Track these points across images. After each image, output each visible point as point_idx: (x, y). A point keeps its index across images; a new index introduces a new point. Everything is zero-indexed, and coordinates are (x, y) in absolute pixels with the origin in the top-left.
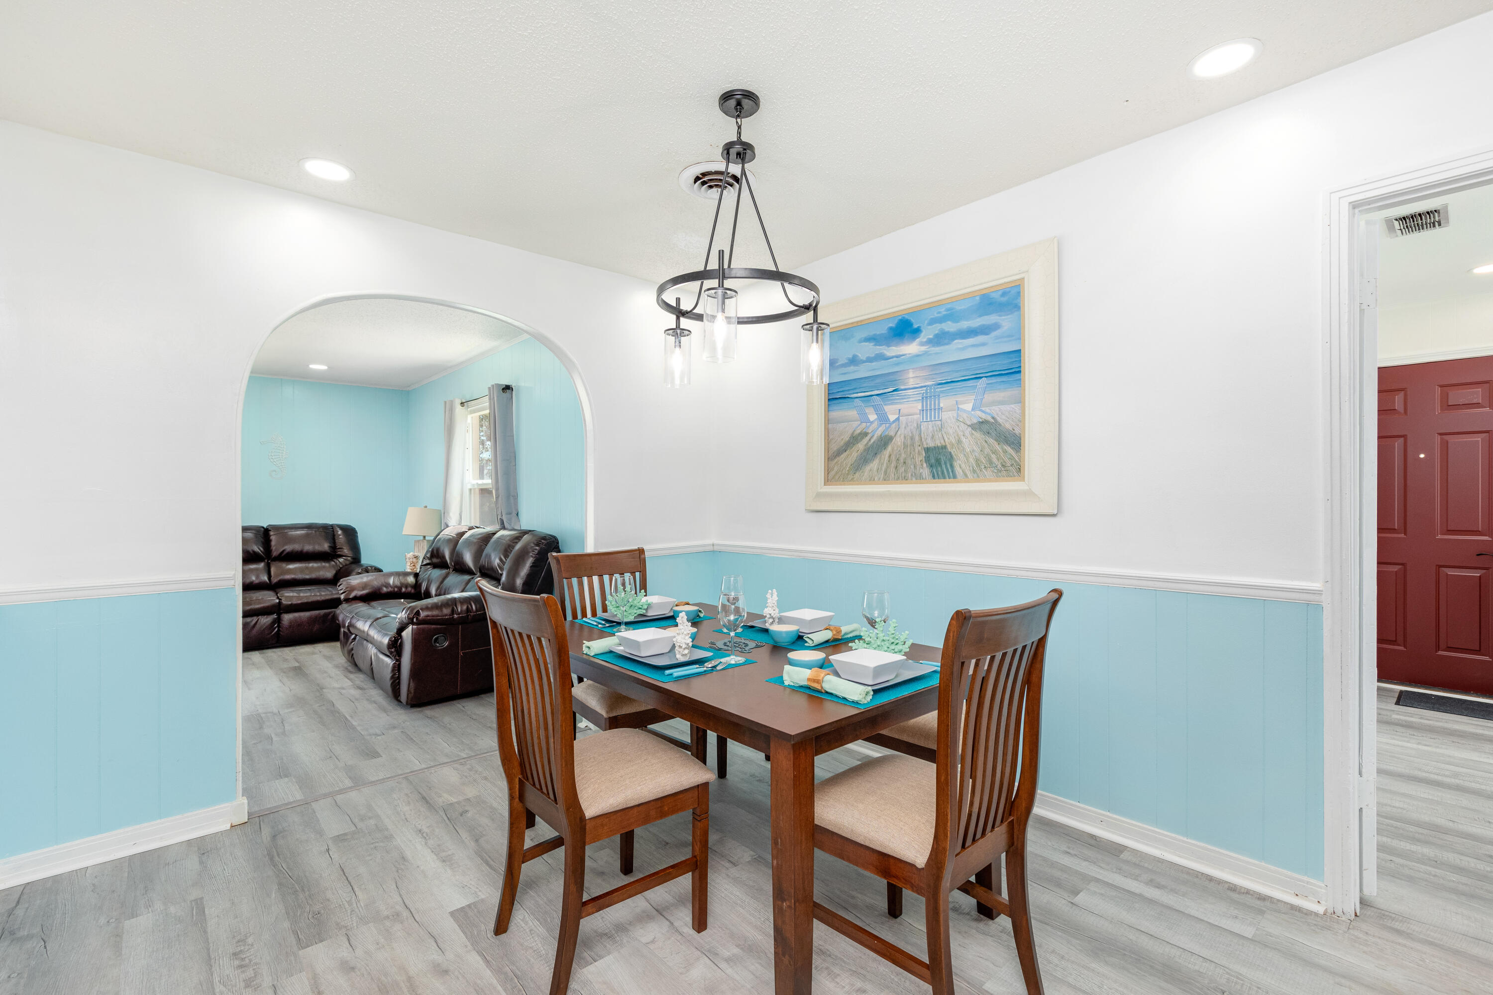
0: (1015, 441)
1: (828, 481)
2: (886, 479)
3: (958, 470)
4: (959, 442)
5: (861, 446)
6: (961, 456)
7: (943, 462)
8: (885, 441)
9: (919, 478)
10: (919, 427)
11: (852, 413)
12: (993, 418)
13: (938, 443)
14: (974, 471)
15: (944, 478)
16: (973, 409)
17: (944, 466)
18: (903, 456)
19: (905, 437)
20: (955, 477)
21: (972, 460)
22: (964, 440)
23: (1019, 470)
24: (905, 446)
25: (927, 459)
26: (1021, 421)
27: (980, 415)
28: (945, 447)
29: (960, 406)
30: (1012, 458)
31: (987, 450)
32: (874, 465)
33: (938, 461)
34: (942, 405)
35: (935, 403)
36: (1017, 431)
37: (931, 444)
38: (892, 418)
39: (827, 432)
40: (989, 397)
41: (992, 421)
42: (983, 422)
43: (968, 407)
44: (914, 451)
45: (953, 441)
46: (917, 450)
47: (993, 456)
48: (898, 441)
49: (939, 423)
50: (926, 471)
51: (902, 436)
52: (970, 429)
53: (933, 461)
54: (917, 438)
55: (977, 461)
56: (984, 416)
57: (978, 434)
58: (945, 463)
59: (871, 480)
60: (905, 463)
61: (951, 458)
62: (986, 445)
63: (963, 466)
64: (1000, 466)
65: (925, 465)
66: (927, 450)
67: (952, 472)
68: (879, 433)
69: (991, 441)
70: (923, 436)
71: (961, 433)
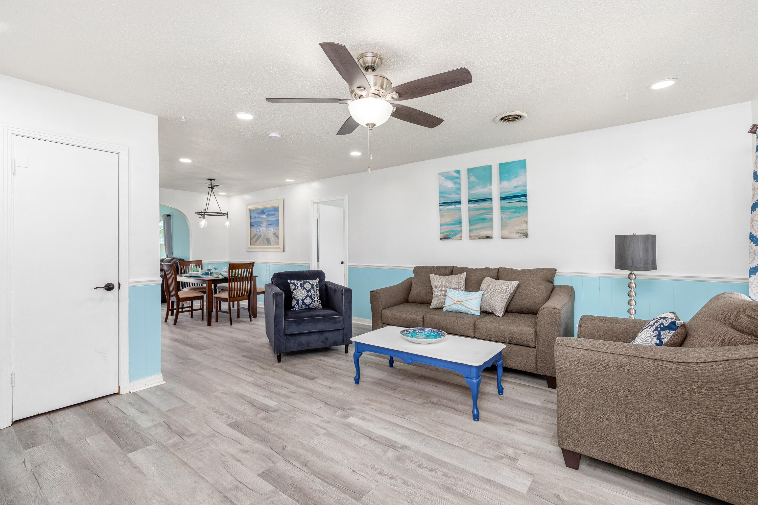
0: (279, 238)
1: (250, 245)
2: (260, 245)
4: (271, 237)
5: (256, 237)
6: (271, 240)
7: (269, 241)
8: (260, 236)
9: (265, 245)
10: (265, 234)
11: (255, 229)
12: (275, 233)
14: (273, 243)
15: (269, 245)
16: (273, 231)
21: (273, 241)
23: (279, 243)
24: (263, 238)
25: (266, 240)
26: (279, 234)
28: (269, 238)
29: (271, 230)
30: (278, 241)
31: (275, 239)
32: (258, 241)
35: (268, 229)
36: (279, 236)
38: (261, 231)
39: (250, 233)
40: (275, 228)
46: (265, 238)
48: (262, 236)
49: (268, 233)
50: (266, 243)
54: (265, 236)
57: (273, 236)
59: (258, 245)
60: (263, 241)
64: (276, 242)
66: (267, 238)
67: (270, 243)
68: (259, 234)
69: (275, 237)
71: (271, 235)
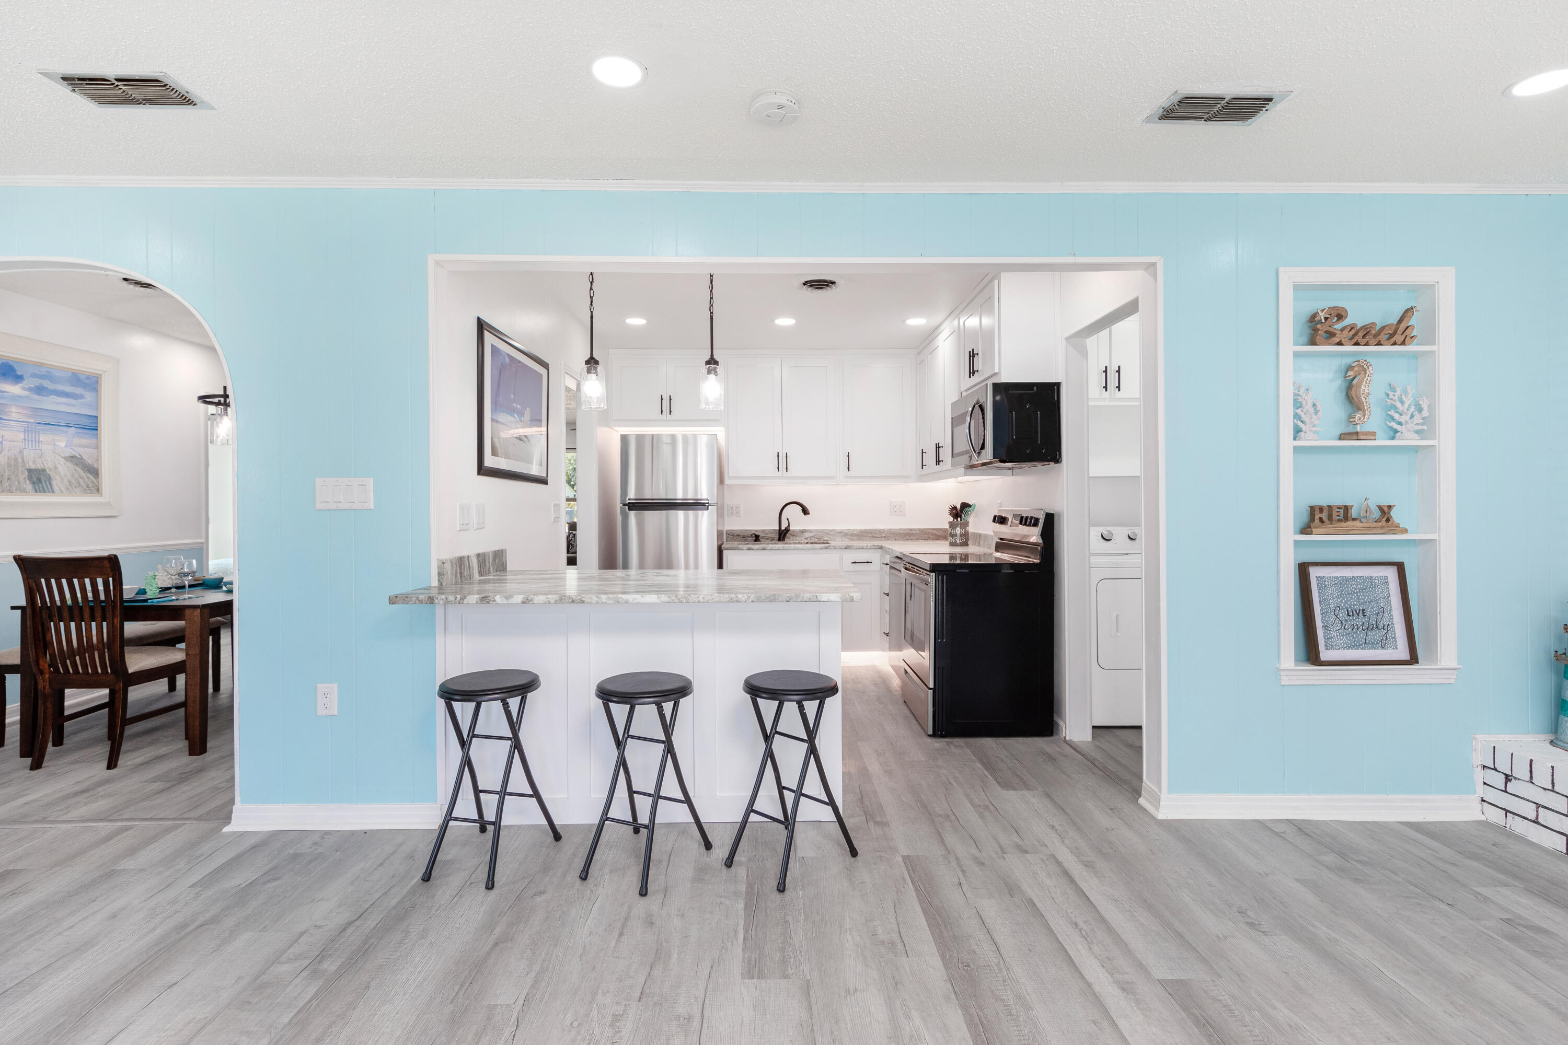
0: (95, 472)
3: (55, 487)
4: (56, 468)
6: (58, 478)
7: (43, 481)
9: (23, 491)
10: (21, 452)
12: (80, 455)
13: (39, 466)
14: (68, 489)
15: (45, 492)
16: (66, 447)
17: (44, 484)
18: (7, 473)
19: (8, 458)
20: (53, 492)
21: (66, 481)
22: (59, 466)
24: (9, 465)
25: (30, 478)
26: (98, 459)
27: (69, 452)
28: (44, 470)
29: (56, 443)
30: (93, 482)
31: (76, 476)
33: (39, 480)
34: (41, 439)
35: (35, 437)
36: (95, 466)
37: (33, 467)
40: (77, 441)
41: (79, 457)
42: (73, 457)
43: (63, 444)
44: (18, 469)
45: (51, 467)
46: (20, 470)
47: (81, 480)
49: (39, 452)
50: (29, 486)
51: (6, 457)
52: (63, 460)
53: (35, 479)
54: (20, 460)
55: (70, 482)
56: (74, 453)
57: (69, 464)
58: (45, 482)
60: (9, 479)
61: (50, 479)
62: (75, 472)
63: (59, 485)
64: (85, 487)
65: (28, 482)
66: (30, 471)
67: (51, 488)
69: (79, 470)
70: (25, 459)
71: (57, 462)
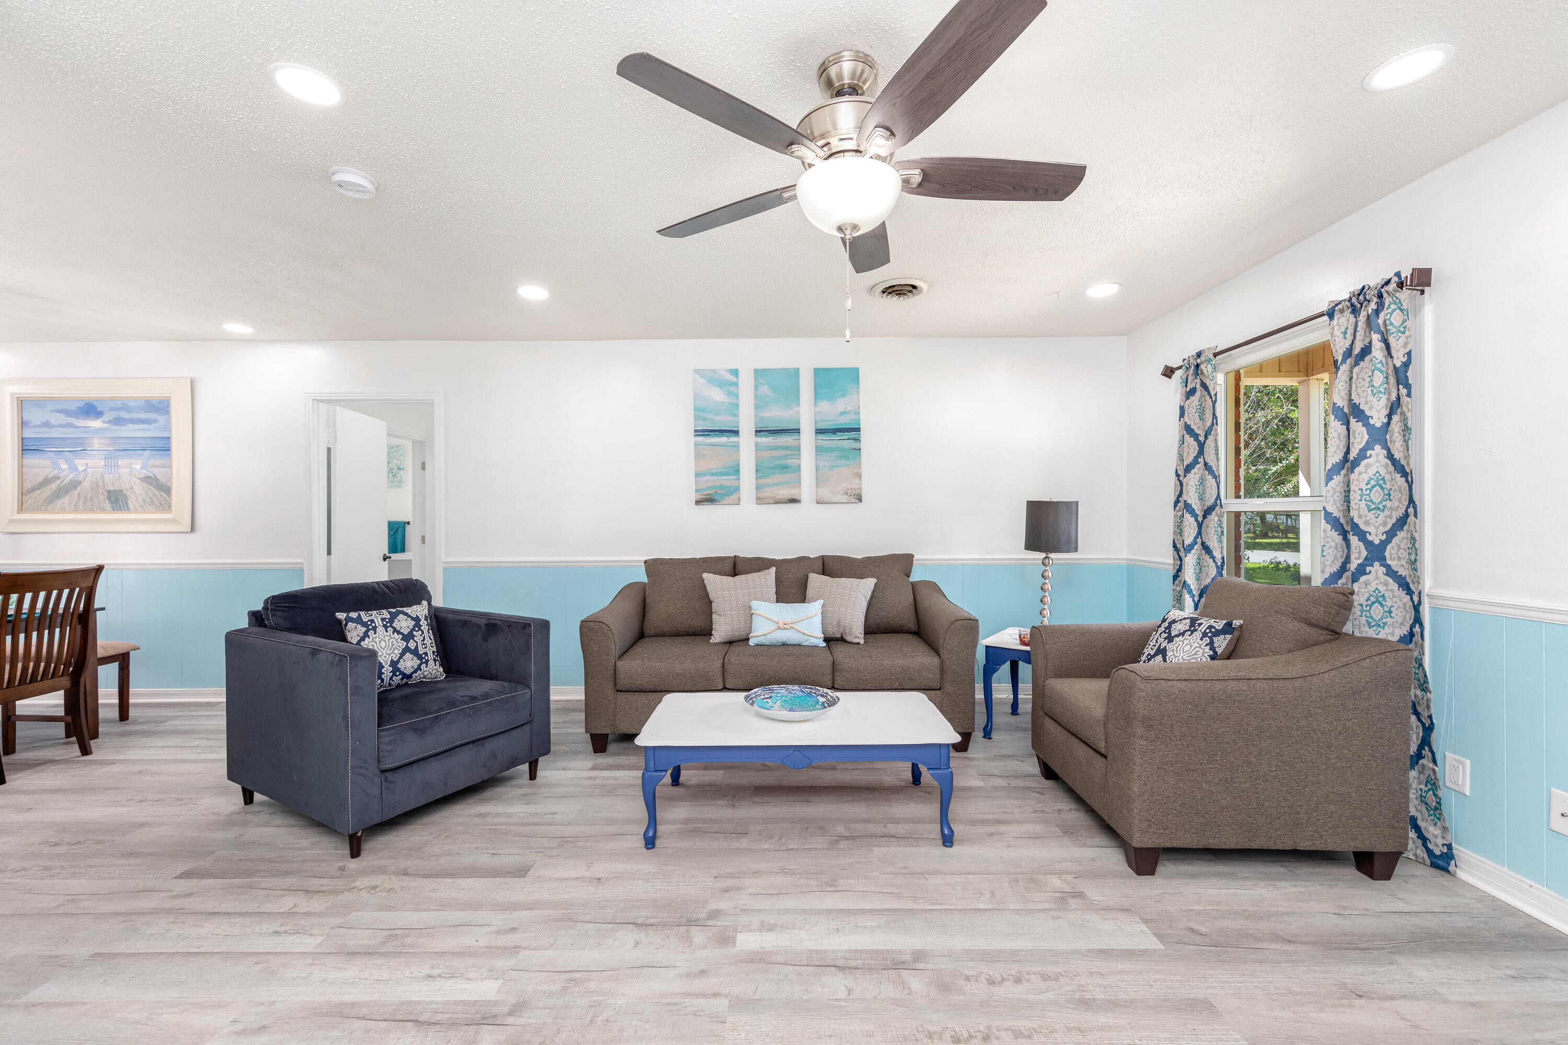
0: (167, 490)
1: (21, 509)
2: (76, 510)
3: (131, 506)
4: (132, 488)
5: (54, 486)
6: (133, 497)
7: (120, 500)
8: (75, 484)
9: (103, 510)
10: (102, 476)
11: (46, 462)
12: (154, 475)
13: (117, 488)
14: (142, 507)
15: (121, 510)
16: (141, 468)
17: (121, 503)
18: (90, 495)
19: (91, 482)
20: (129, 510)
21: (140, 499)
22: (135, 487)
23: (170, 507)
24: (92, 489)
25: (109, 498)
26: (170, 478)
27: (145, 473)
28: (122, 491)
29: (133, 466)
30: (165, 500)
31: (150, 494)
32: (66, 499)
33: (117, 500)
34: (119, 464)
36: (168, 484)
37: (112, 488)
38: (81, 468)
39: (21, 475)
40: (151, 462)
41: (153, 476)
42: (148, 477)
43: (138, 467)
44: (99, 491)
45: (128, 487)
46: (101, 492)
47: (154, 498)
48: (86, 484)
49: (118, 475)
50: (108, 506)
51: (89, 482)
52: (139, 481)
53: (113, 499)
54: (101, 484)
55: (144, 500)
56: (149, 474)
57: (144, 484)
58: (122, 501)
59: (63, 511)
60: (91, 499)
61: (126, 498)
62: (150, 492)
63: (134, 503)
64: (158, 504)
65: (107, 501)
66: (109, 492)
67: (127, 507)
68: (70, 477)
69: (153, 489)
70: (105, 482)
71: (133, 483)
